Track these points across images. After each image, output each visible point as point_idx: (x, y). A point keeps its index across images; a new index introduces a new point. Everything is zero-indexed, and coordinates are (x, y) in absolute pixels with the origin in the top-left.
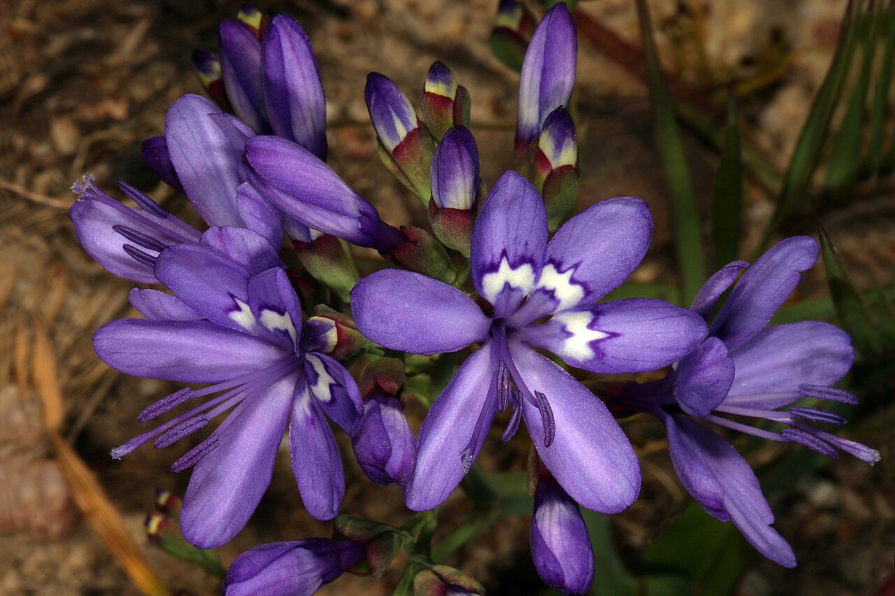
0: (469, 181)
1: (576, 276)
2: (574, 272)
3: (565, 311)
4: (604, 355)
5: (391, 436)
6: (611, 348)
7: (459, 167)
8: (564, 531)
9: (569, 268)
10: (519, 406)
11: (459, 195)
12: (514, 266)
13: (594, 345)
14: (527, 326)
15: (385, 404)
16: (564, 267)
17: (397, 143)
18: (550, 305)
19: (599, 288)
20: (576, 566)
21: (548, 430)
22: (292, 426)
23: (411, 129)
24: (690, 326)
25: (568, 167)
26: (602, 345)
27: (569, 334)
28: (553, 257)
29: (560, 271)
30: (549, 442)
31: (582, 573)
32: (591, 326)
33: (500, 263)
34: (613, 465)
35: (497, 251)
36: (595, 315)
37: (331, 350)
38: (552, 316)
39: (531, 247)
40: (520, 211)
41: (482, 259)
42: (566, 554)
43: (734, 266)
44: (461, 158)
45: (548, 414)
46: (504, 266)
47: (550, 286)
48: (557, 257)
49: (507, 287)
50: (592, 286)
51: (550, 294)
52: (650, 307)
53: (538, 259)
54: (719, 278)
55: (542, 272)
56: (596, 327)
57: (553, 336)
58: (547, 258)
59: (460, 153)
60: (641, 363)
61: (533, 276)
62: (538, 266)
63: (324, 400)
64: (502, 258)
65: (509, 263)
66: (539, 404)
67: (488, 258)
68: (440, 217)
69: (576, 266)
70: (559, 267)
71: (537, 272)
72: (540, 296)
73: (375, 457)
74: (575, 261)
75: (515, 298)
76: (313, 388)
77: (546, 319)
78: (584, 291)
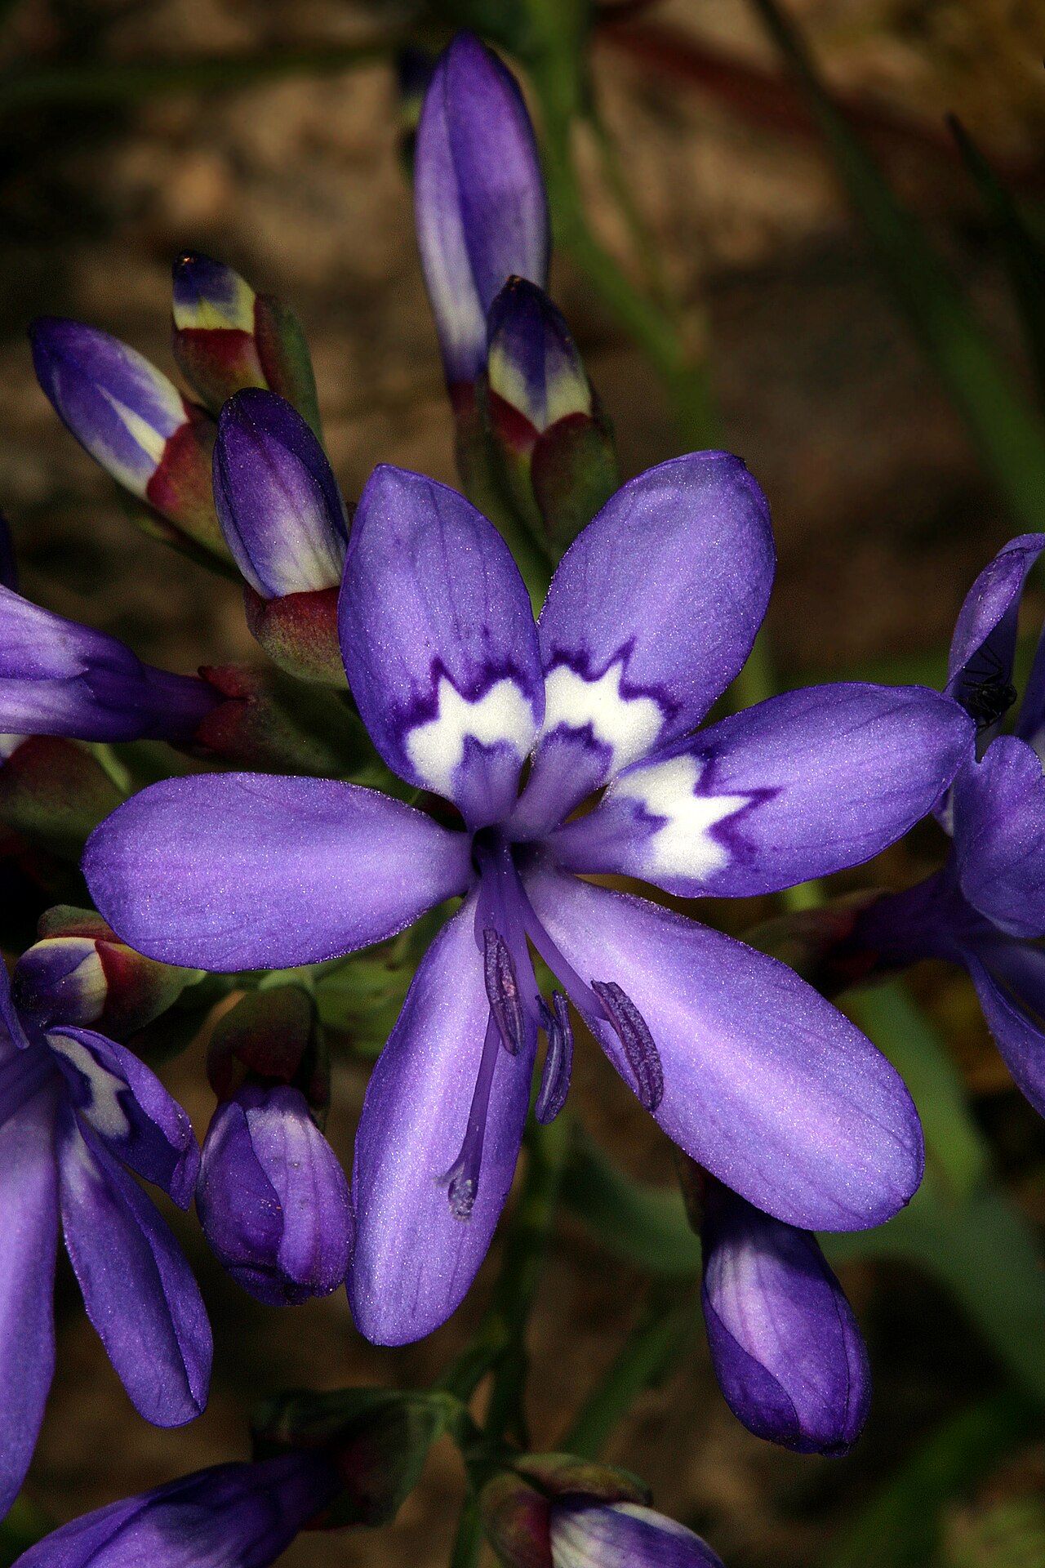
0: (311, 515)
1: (631, 678)
2: (625, 668)
3: (632, 767)
4: (752, 849)
5: (278, 1181)
6: (765, 828)
7: (274, 490)
8: (773, 1299)
9: (610, 664)
10: (561, 1028)
11: (298, 556)
12: (473, 693)
13: (723, 831)
14: (555, 830)
15: (263, 1105)
16: (596, 664)
17: (148, 472)
18: (592, 763)
19: (695, 694)
20: (817, 1379)
21: (641, 1069)
22: (70, 1215)
23: (172, 428)
24: (930, 727)
25: (572, 421)
26: (742, 828)
27: (657, 822)
28: (563, 644)
29: (590, 676)
30: (653, 1097)
31: (835, 1392)
32: (704, 788)
33: (435, 694)
34: (849, 1107)
35: (421, 669)
36: (703, 759)
37: (95, 1011)
38: (604, 789)
39: (501, 637)
40: (445, 556)
41: (387, 698)
42: (788, 1356)
43: (1012, 552)
44: (272, 466)
45: (634, 1029)
46: (449, 698)
47: (577, 719)
48: (571, 643)
49: (472, 745)
50: (676, 691)
51: (584, 737)
52: (827, 705)
53: (527, 663)
54: (983, 591)
55: (544, 689)
56: (715, 788)
57: (622, 836)
58: (547, 654)
59: (267, 456)
60: (842, 846)
61: (527, 706)
62: (531, 677)
63: (118, 1135)
64: (435, 681)
65: (458, 689)
66: (606, 1010)
67: (402, 691)
68: (275, 621)
69: (624, 653)
70: (583, 667)
71: (533, 691)
72: (559, 750)
73: (247, 1242)
74: (617, 642)
75: (502, 772)
76: (88, 1113)
77: (592, 799)
78: (661, 708)
